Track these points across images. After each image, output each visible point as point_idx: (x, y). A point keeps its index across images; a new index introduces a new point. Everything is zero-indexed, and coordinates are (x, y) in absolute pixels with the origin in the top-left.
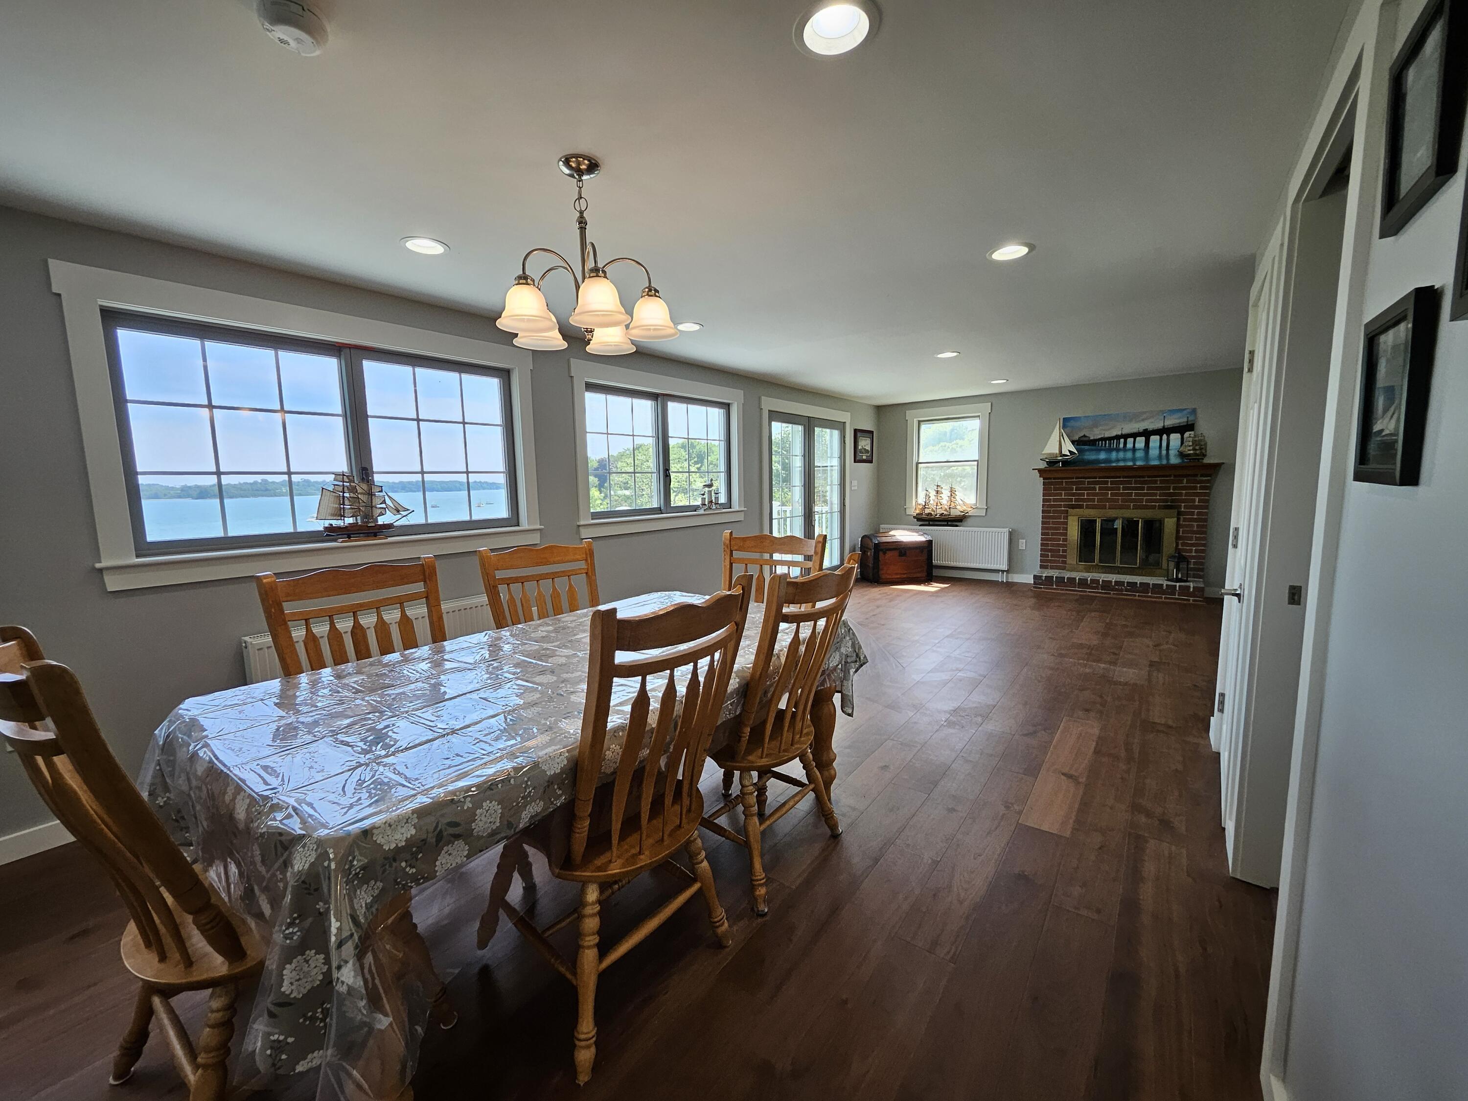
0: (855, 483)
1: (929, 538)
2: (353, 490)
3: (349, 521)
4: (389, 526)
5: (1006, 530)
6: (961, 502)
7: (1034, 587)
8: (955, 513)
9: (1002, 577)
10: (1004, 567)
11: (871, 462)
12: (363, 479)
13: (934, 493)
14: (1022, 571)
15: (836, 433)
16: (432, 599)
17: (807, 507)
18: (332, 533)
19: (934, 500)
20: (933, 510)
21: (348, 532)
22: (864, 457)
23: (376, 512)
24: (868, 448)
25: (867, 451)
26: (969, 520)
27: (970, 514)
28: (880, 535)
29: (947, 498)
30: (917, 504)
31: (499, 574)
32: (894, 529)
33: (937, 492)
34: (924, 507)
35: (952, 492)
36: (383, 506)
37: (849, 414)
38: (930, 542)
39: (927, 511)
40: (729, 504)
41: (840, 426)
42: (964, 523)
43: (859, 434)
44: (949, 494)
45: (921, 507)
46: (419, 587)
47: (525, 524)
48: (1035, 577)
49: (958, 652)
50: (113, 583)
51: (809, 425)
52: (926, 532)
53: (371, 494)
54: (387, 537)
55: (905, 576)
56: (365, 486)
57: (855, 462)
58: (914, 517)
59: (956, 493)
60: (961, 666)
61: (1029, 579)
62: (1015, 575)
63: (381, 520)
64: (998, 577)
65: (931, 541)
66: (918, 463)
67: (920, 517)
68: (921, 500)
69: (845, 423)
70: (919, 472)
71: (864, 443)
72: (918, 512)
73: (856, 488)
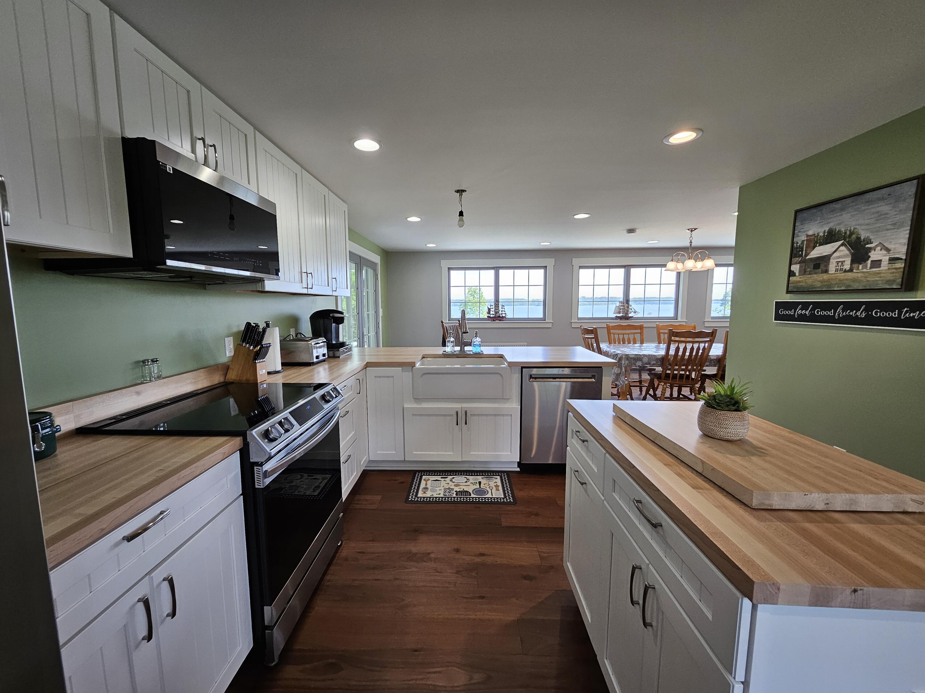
2: (624, 306)
3: (621, 315)
4: (632, 317)
12: (627, 303)
16: (641, 333)
18: (617, 318)
21: (621, 318)
23: (629, 313)
31: (661, 331)
36: (631, 311)
46: (639, 331)
47: (679, 319)
50: (574, 325)
53: (628, 307)
54: (631, 320)
56: (627, 305)
63: (630, 315)
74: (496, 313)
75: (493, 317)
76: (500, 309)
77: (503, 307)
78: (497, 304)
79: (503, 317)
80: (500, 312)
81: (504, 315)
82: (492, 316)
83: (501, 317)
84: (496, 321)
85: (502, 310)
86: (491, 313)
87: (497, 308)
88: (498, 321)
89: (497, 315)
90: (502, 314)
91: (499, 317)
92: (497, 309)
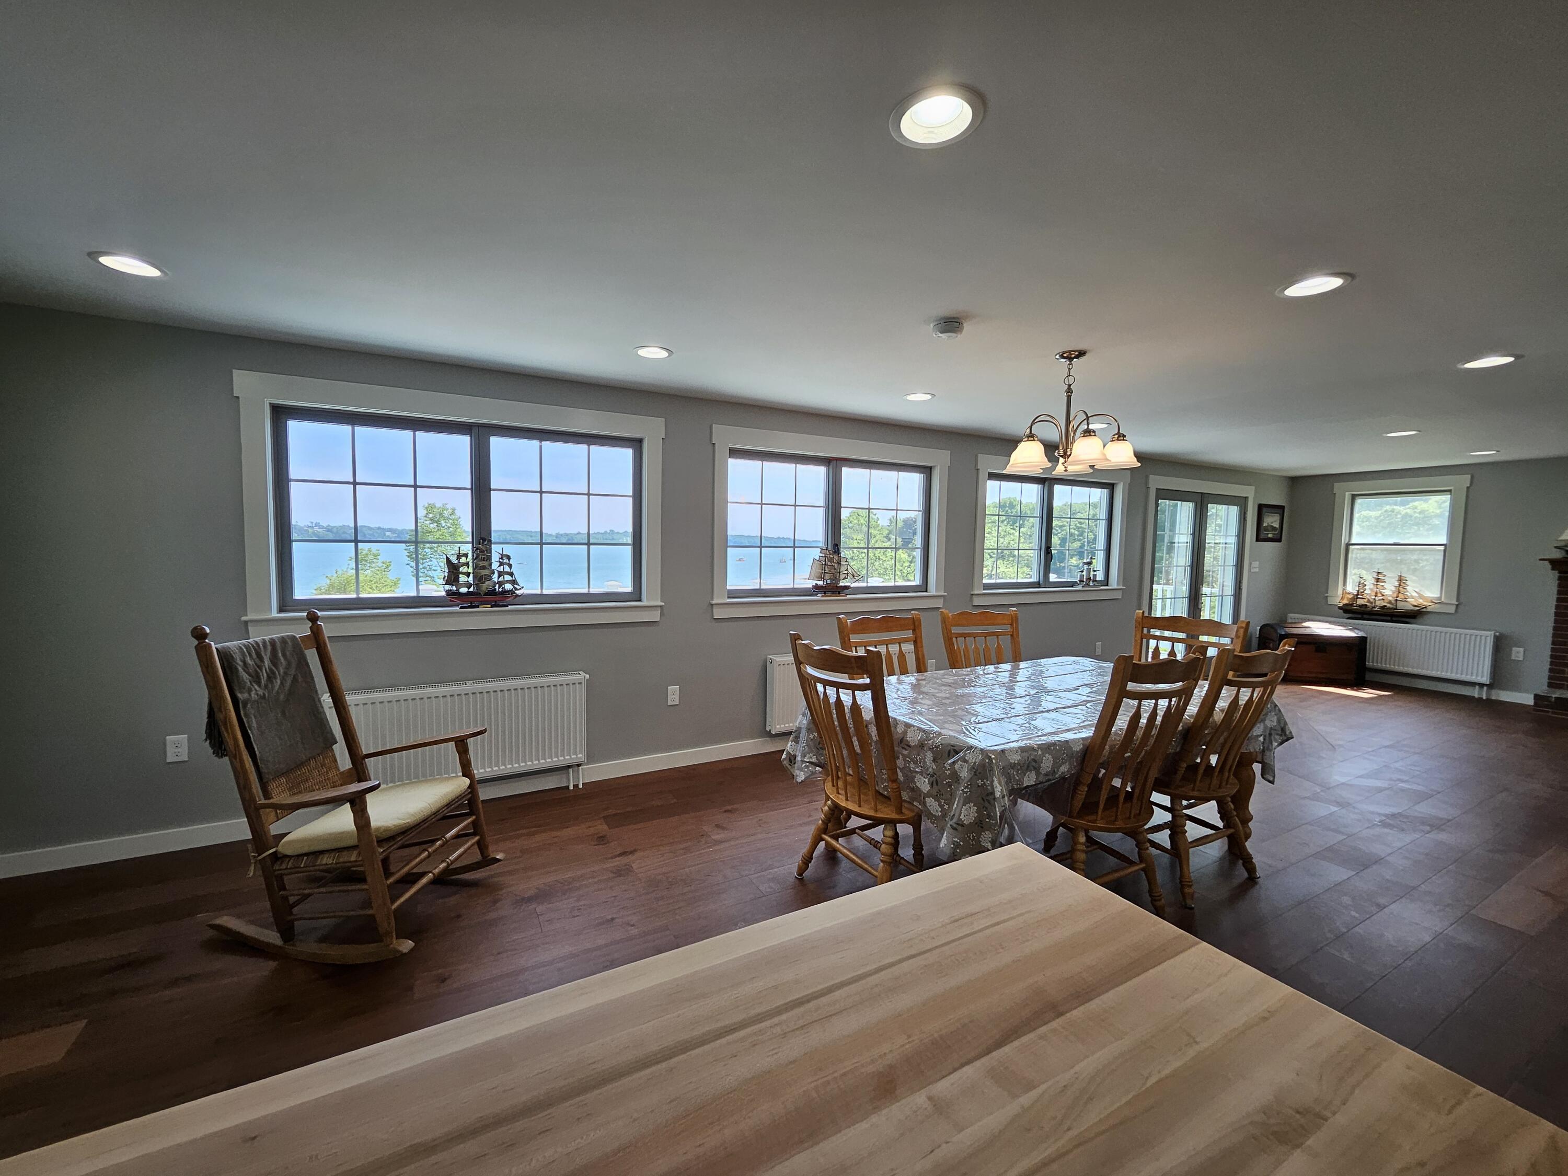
0: (1256, 564)
1: (1361, 634)
2: (829, 560)
3: (825, 582)
4: (847, 587)
5: (1490, 634)
6: (1415, 594)
7: (1534, 710)
8: (1402, 606)
9: (1480, 693)
10: (1485, 679)
11: (1279, 540)
12: (835, 553)
13: (1373, 581)
14: (1516, 688)
15: (1234, 510)
16: (917, 643)
17: (1193, 587)
18: (817, 589)
19: (1371, 589)
20: (1369, 601)
21: (825, 590)
22: (1270, 536)
23: (842, 576)
24: (1276, 525)
25: (1274, 529)
26: (1426, 617)
27: (1429, 609)
28: (1290, 625)
29: (1394, 589)
30: (1345, 592)
32: (1309, 620)
33: (1378, 580)
34: (1356, 597)
35: (1401, 580)
36: (846, 572)
37: (1254, 488)
38: (1363, 640)
39: (1360, 602)
40: (1106, 581)
41: (1241, 503)
42: (1421, 620)
43: (1264, 510)
44: (1397, 584)
45: (1350, 596)
47: (934, 592)
48: (1536, 697)
49: (1401, 763)
50: (718, 613)
51: (1201, 503)
52: (1357, 627)
53: (839, 563)
54: (846, 595)
55: (1324, 676)
56: (836, 557)
57: (1257, 540)
58: (1340, 608)
59: (1408, 583)
60: (1405, 778)
61: (1528, 700)
62: (1504, 692)
63: (843, 583)
64: (1475, 693)
65: (1366, 638)
66: (1348, 545)
67: (1349, 608)
68: (1351, 588)
69: (1246, 498)
70: (1350, 555)
71: (1272, 520)
72: (1345, 601)
73: (1257, 570)
74: (479, 579)
75: (469, 593)
76: (495, 566)
77: (506, 561)
78: (483, 551)
79: (505, 592)
80: (495, 577)
81: (508, 587)
82: (464, 590)
83: (500, 593)
84: (481, 609)
85: (501, 569)
86: (463, 579)
87: (486, 563)
88: (488, 608)
89: (486, 586)
90: (501, 584)
91: (493, 592)
92: (484, 568)
